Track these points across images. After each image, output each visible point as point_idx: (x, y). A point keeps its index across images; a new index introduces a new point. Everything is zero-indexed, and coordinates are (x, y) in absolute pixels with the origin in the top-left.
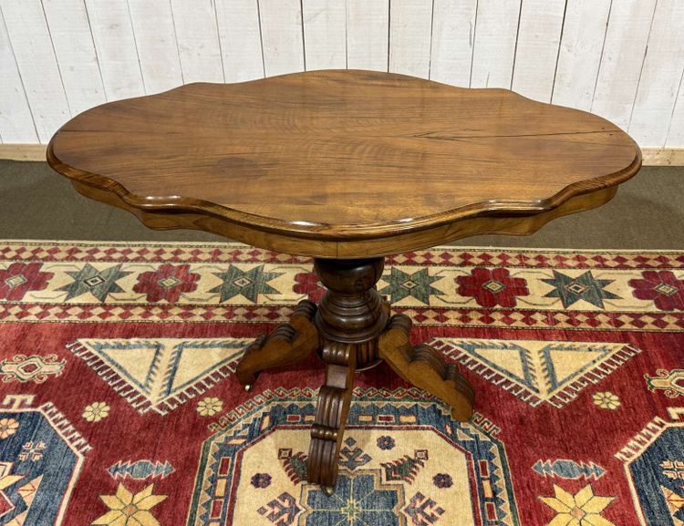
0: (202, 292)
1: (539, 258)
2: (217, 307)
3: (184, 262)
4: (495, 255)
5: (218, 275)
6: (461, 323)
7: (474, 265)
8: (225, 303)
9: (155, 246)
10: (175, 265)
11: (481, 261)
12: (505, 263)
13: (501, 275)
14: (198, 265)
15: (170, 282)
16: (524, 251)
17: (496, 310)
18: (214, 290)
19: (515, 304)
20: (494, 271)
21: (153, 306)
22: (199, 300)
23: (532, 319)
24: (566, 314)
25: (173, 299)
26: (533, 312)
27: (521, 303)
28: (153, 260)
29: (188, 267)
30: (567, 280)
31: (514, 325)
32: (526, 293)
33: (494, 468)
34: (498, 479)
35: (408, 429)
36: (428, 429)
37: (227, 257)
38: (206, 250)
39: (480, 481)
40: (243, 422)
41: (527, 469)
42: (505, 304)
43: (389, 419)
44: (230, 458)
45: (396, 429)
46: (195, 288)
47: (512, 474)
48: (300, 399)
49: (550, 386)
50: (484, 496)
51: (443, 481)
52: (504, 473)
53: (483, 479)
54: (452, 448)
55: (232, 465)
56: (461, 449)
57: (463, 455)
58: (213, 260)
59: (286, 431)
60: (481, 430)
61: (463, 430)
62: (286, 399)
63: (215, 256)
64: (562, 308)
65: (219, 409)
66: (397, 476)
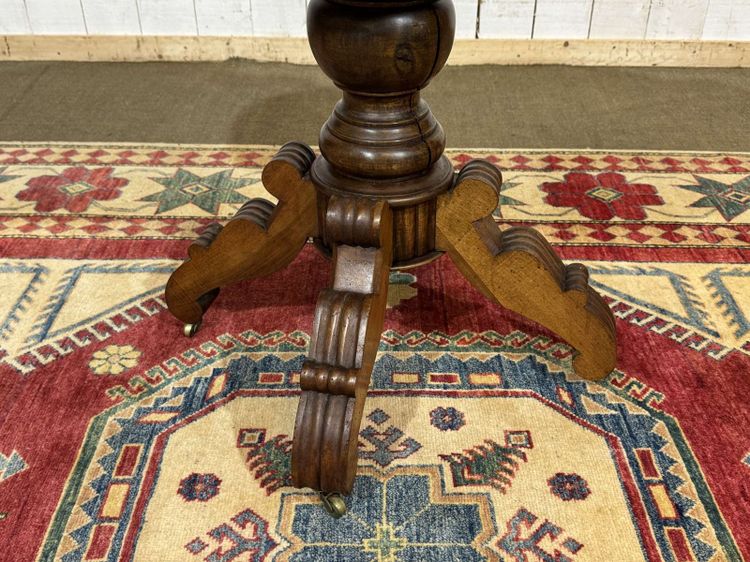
0: (128, 200)
1: (667, 161)
2: (151, 218)
3: (106, 164)
4: (597, 157)
5: (157, 180)
6: (560, 241)
7: (566, 169)
8: (164, 214)
9: (65, 147)
10: (91, 168)
11: (577, 165)
12: (615, 167)
13: (613, 179)
14: (127, 168)
15: (76, 188)
16: (641, 154)
17: (615, 224)
18: (149, 199)
19: (643, 216)
20: (599, 176)
21: (43, 217)
22: (122, 210)
23: (677, 235)
24: (732, 227)
25: (78, 208)
26: (677, 225)
27: (653, 214)
28: (56, 163)
29: (109, 171)
30: (720, 187)
31: (649, 242)
32: (659, 202)
33: (667, 462)
34: (680, 482)
35: (487, 395)
36: (525, 395)
37: (176, 160)
38: (143, 151)
39: (645, 486)
40: (175, 384)
41: (733, 463)
42: (628, 216)
43: (449, 379)
44: (142, 446)
45: (464, 395)
46: (117, 195)
47: (707, 473)
48: (285, 348)
49: (735, 327)
50: (658, 515)
51: (569, 487)
52: (690, 471)
53: (650, 483)
54: (577, 428)
55: (144, 458)
56: (595, 430)
57: (602, 440)
58: (152, 163)
59: (256, 399)
60: (628, 398)
61: (593, 397)
62: (259, 348)
63: (157, 159)
64: (722, 220)
65: (131, 364)
66: (476, 477)
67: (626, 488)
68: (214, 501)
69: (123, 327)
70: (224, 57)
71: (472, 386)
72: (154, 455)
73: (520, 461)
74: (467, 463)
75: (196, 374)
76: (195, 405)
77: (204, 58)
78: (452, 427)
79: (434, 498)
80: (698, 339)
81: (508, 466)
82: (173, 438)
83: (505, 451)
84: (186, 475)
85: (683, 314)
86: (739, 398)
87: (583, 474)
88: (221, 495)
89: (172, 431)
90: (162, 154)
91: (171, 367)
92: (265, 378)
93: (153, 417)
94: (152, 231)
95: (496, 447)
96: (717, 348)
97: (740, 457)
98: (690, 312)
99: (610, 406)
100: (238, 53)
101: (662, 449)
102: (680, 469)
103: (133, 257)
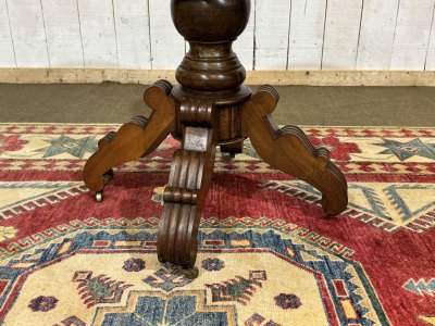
0: (27, 151)
1: (366, 131)
2: (39, 160)
3: (17, 133)
5: (47, 141)
8: (48, 158)
10: (7, 135)
13: (332, 140)
14: (29, 135)
18: (40, 150)
19: (349, 158)
20: (323, 139)
22: (22, 156)
23: (369, 168)
27: (354, 157)
29: (18, 136)
31: (351, 172)
32: (359, 152)
33: (353, 287)
34: (361, 298)
35: (240, 251)
36: (265, 251)
37: (61, 131)
38: (41, 127)
39: (337, 301)
40: (38, 247)
41: (397, 288)
42: (339, 158)
43: (218, 243)
44: (9, 281)
45: (226, 252)
46: (21, 148)
47: (379, 293)
48: (113, 227)
49: (403, 215)
50: (345, 317)
51: (288, 301)
52: (368, 292)
53: (340, 299)
54: (296, 269)
55: (10, 288)
56: (308, 270)
57: (311, 275)
58: (46, 133)
59: (89, 255)
60: (330, 252)
61: (309, 252)
62: (96, 227)
63: (49, 131)
64: (399, 161)
65: (11, 236)
66: (228, 296)
67: (325, 302)
68: (52, 311)
69: (10, 216)
70: (101, 81)
71: (231, 247)
72: (17, 286)
73: (257, 287)
74: (223, 289)
75: (52, 242)
76: (48, 258)
77: (88, 81)
78: (215, 269)
79: (199, 308)
80: (378, 221)
81: (249, 290)
82: (30, 277)
83: (249, 282)
84: (35, 297)
85: (370, 208)
86: (403, 252)
87: (298, 295)
88: (57, 308)
89: (30, 273)
90: (53, 128)
91: (37, 238)
92: (97, 243)
93: (20, 265)
94: (39, 167)
95: (243, 280)
96: (390, 226)
97: (401, 284)
98: (374, 208)
99: (319, 257)
100: (109, 79)
101: (351, 280)
102: (361, 291)
103: (23, 180)
